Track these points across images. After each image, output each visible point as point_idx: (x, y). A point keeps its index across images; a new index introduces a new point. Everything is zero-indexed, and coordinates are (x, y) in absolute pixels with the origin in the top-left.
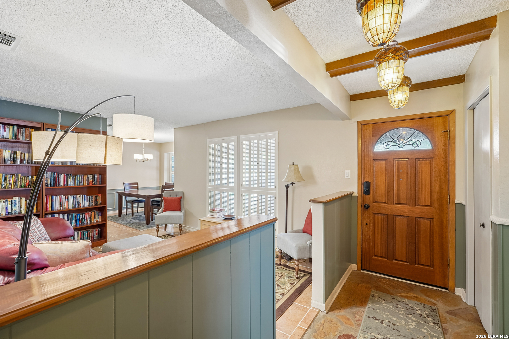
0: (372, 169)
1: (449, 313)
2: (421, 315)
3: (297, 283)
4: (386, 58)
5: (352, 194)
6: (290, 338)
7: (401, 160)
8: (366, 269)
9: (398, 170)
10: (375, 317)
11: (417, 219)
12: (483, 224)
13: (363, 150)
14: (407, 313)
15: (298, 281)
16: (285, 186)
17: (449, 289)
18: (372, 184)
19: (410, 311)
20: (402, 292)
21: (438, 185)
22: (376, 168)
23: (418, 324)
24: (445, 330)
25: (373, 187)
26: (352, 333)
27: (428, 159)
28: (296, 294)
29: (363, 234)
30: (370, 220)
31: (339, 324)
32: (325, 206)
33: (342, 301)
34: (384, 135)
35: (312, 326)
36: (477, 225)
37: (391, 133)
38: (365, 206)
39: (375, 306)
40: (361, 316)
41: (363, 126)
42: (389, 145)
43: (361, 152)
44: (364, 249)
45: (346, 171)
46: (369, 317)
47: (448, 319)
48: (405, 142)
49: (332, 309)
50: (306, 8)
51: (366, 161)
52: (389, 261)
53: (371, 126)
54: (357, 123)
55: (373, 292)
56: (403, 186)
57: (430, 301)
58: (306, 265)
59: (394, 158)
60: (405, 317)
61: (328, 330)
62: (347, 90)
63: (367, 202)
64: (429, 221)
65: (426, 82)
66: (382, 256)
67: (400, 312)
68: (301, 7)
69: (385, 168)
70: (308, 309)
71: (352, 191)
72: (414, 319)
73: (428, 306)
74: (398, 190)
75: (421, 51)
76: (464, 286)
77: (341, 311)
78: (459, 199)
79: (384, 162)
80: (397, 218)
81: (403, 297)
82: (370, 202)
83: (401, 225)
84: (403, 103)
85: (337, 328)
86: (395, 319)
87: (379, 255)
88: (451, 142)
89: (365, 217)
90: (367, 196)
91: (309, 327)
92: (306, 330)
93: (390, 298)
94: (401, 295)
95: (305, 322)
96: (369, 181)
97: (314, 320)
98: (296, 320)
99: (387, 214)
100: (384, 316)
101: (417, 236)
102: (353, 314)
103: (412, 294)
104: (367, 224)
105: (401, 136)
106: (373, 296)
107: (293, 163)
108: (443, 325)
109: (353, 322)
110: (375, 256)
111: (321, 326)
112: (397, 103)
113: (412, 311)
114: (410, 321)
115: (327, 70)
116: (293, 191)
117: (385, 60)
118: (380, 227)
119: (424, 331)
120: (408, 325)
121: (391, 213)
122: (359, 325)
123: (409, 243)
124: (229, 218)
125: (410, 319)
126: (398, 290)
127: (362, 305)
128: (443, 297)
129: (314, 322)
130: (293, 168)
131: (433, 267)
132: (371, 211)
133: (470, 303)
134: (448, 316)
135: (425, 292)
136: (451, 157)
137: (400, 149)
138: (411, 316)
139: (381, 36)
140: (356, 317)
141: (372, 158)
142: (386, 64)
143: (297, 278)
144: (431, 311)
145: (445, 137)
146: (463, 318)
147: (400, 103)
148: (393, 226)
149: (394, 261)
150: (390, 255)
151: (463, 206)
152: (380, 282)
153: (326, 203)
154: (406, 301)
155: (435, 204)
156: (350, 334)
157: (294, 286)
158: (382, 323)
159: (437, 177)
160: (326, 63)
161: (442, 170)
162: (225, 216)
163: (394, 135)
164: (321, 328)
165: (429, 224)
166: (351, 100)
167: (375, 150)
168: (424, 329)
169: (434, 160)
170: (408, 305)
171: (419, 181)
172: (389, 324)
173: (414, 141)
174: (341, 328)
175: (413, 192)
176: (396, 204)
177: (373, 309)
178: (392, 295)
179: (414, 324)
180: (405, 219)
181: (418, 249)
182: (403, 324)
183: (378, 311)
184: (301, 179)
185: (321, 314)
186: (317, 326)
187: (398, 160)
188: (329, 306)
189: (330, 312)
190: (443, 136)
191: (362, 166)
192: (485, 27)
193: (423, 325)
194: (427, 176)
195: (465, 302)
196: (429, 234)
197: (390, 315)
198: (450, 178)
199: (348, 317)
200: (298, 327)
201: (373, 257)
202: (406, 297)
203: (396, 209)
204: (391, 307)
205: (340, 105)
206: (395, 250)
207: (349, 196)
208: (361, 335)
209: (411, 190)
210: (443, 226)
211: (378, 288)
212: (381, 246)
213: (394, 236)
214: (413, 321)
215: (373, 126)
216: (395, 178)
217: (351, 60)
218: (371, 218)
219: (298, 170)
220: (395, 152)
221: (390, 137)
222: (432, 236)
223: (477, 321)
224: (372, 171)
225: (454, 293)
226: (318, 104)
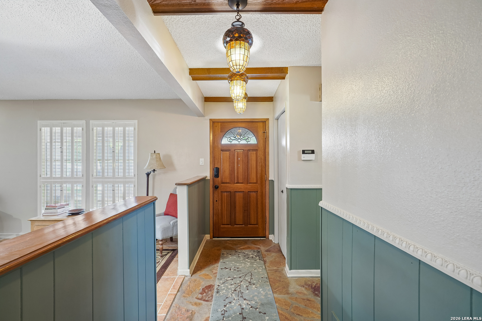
0: (220, 157)
1: (267, 251)
2: (252, 257)
3: (162, 260)
4: (236, 78)
5: (206, 178)
6: (163, 305)
7: (239, 151)
8: (216, 236)
9: (238, 159)
10: (225, 268)
11: (249, 193)
12: (283, 190)
13: (214, 142)
14: (245, 258)
15: (163, 259)
16: (146, 174)
17: (266, 237)
18: (220, 169)
19: (247, 257)
20: (241, 246)
21: (260, 168)
22: (223, 157)
23: (251, 263)
24: (265, 261)
25: (221, 171)
26: (212, 283)
27: (255, 151)
28: (163, 270)
29: (214, 209)
30: (219, 198)
31: (201, 281)
32: (189, 187)
33: (201, 264)
34: (229, 132)
35: (180, 290)
36: (280, 191)
37: (233, 130)
38: (215, 187)
39: (225, 260)
40: (216, 270)
41: (213, 123)
42: (231, 139)
43: (212, 144)
44: (214, 221)
45: (201, 159)
46: (222, 269)
47: (266, 255)
48: (242, 137)
49: (194, 272)
50: (181, 22)
51: (216, 151)
52: (232, 227)
53: (220, 124)
54: (209, 121)
55: (223, 251)
56: (241, 170)
57: (256, 247)
58: (168, 244)
59: (235, 149)
60: (244, 261)
61: (194, 288)
62: (202, 92)
63: (217, 184)
64: (255, 193)
65: (254, 97)
66: (227, 224)
67: (241, 259)
68: (177, 20)
69: (229, 156)
70: (175, 278)
71: (205, 175)
72: (249, 261)
73: (256, 250)
74: (238, 173)
75: (253, 76)
76: (273, 233)
77: (201, 271)
78: (271, 178)
79: (228, 152)
80: (237, 194)
81: (241, 249)
82: (219, 184)
83: (239, 197)
84: (243, 110)
85: (200, 284)
86: (238, 264)
87: (226, 223)
88: (267, 139)
89: (216, 195)
90: (217, 179)
91: (178, 291)
92: (176, 294)
93: (233, 252)
94: (240, 249)
95: (174, 288)
96: (218, 167)
97: (181, 285)
98: (166, 290)
99: (230, 192)
100: (231, 265)
101: (249, 205)
102: (211, 270)
103: (247, 246)
104: (217, 201)
105: (239, 133)
106: (223, 254)
107: (155, 151)
108: (264, 259)
109: (211, 276)
110: (223, 225)
111: (188, 287)
112: (239, 110)
113: (248, 256)
114: (247, 263)
115: (190, 74)
116: (154, 178)
117: (235, 79)
118: (226, 202)
119: (255, 266)
120: (246, 266)
121: (233, 191)
122: (216, 277)
123: (244, 211)
124: (75, 213)
125: (247, 261)
126: (239, 245)
127: (216, 263)
128: (263, 242)
129: (182, 286)
130: (154, 156)
131: (258, 225)
132: (219, 190)
133: (276, 242)
134: (266, 253)
135: (254, 242)
136: (267, 150)
137: (238, 143)
138: (247, 260)
139: (238, 67)
140: (213, 272)
141: (220, 149)
142: (236, 82)
143: (162, 257)
144: (257, 253)
145: (264, 136)
146: (273, 252)
147: (241, 110)
148: (235, 200)
149: (235, 226)
150: (233, 222)
151: (273, 181)
152: (226, 243)
153: (189, 185)
154: (244, 251)
155: (259, 182)
156: (210, 284)
157: (160, 264)
158: (230, 270)
159: (260, 163)
160: (190, 68)
161: (263, 158)
162: (69, 211)
163: (235, 132)
164: (188, 288)
165: (255, 195)
166: (205, 101)
167: (222, 143)
168: (255, 265)
169: (258, 152)
170: (245, 253)
171: (250, 166)
172: (235, 269)
173: (247, 138)
174: (203, 283)
175: (246, 174)
176: (236, 183)
177: (224, 262)
178: (235, 249)
179: (249, 264)
180: (241, 194)
181: (249, 214)
182: (243, 266)
183: (227, 263)
184: (163, 167)
185: (186, 278)
186: (184, 288)
187: (237, 151)
188: (193, 270)
189: (193, 274)
190: (263, 136)
191: (213, 155)
192: (283, 72)
193: (254, 262)
194: (254, 162)
195: (274, 243)
196: (255, 202)
197: (235, 263)
198: (266, 163)
199: (207, 273)
200: (169, 294)
201: (222, 226)
202: (243, 249)
203: (236, 187)
204: (235, 257)
205: (198, 104)
206: (236, 217)
207: (204, 180)
208: (218, 282)
209: (245, 172)
210: (263, 195)
211: (226, 248)
212: (227, 216)
213: (235, 207)
214: (248, 262)
215: (221, 124)
216: (235, 164)
217: (209, 70)
218: (220, 196)
219: (160, 158)
220: (235, 145)
221: (232, 134)
222: (257, 204)
223: (280, 251)
224: (220, 159)
225: (269, 239)
226: (180, 100)
